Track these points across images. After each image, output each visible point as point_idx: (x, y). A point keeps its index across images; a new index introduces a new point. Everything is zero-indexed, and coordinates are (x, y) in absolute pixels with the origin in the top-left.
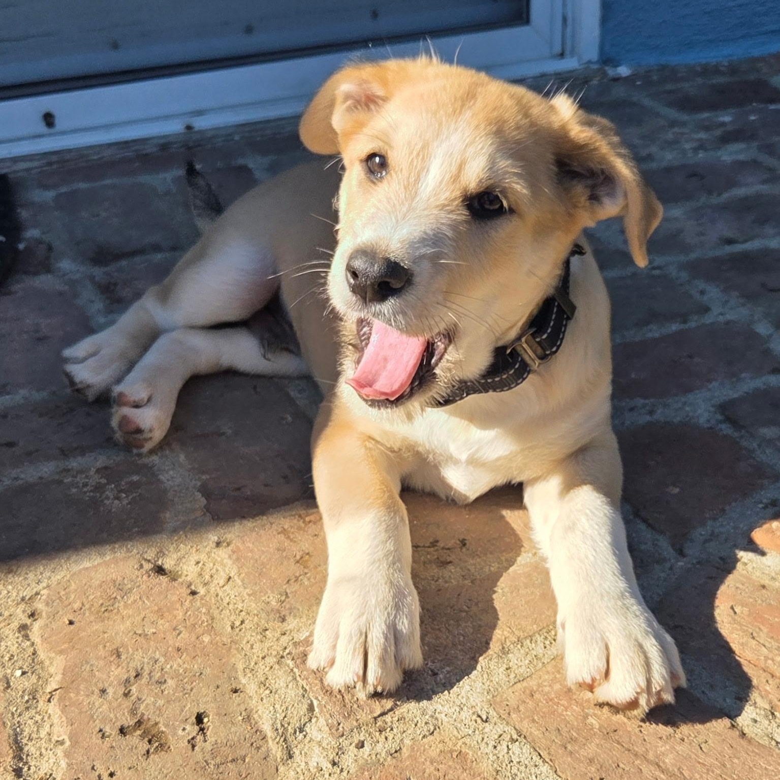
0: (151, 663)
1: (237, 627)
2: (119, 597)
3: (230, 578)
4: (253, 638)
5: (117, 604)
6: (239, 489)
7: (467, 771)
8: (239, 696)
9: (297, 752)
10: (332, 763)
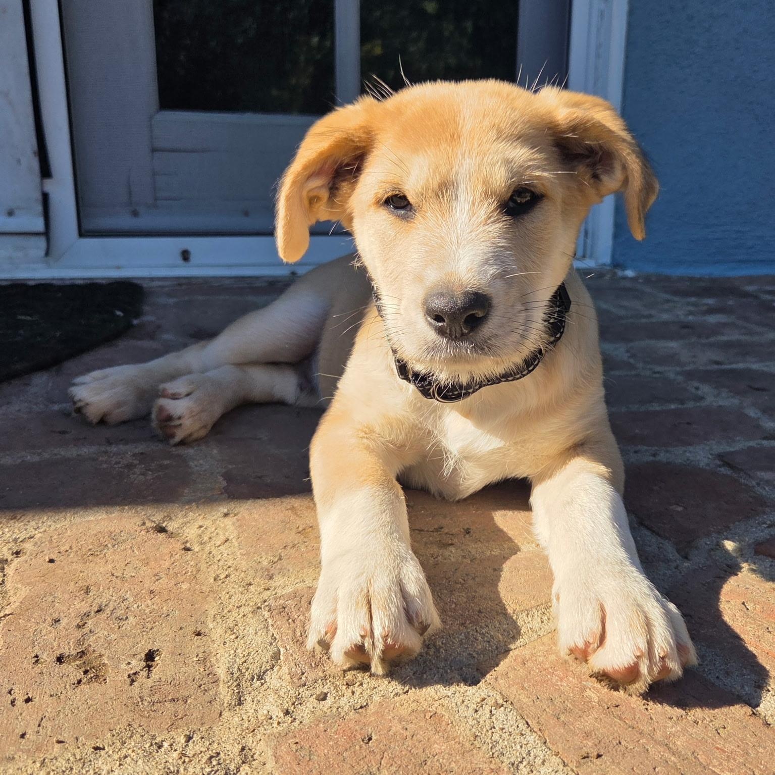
0: (118, 601)
1: (220, 580)
2: (109, 545)
3: (227, 540)
4: (234, 590)
5: (106, 551)
6: (260, 477)
7: (440, 734)
8: (201, 639)
9: (249, 699)
10: (285, 711)
